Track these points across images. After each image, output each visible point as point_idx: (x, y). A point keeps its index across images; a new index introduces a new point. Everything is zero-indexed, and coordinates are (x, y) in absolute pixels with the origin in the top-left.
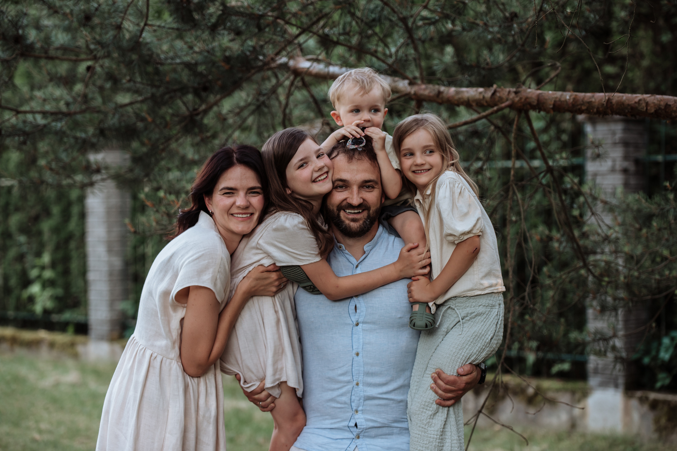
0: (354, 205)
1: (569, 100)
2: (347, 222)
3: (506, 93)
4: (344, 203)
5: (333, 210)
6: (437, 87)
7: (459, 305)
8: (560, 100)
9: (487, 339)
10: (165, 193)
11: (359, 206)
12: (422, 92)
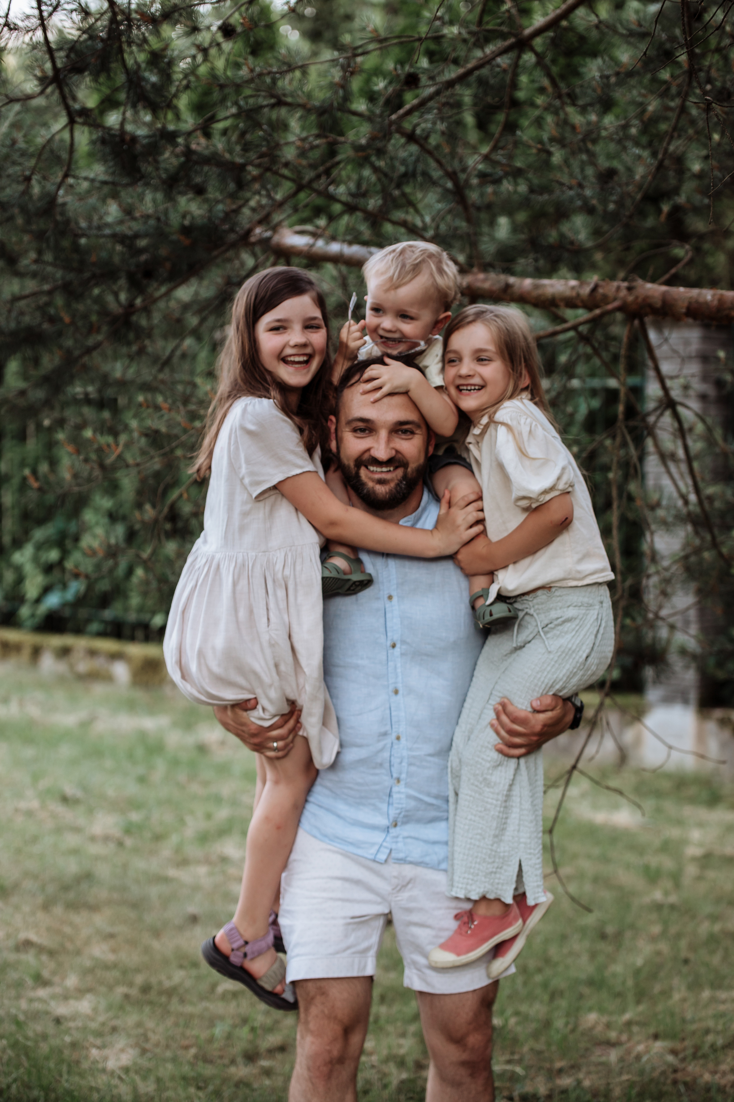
0: (380, 460)
1: (712, 301)
2: (370, 484)
3: (614, 289)
4: (366, 456)
5: (349, 467)
6: (503, 277)
7: (540, 607)
8: (697, 302)
9: (580, 657)
10: (95, 432)
11: (390, 462)
12: (479, 284)
